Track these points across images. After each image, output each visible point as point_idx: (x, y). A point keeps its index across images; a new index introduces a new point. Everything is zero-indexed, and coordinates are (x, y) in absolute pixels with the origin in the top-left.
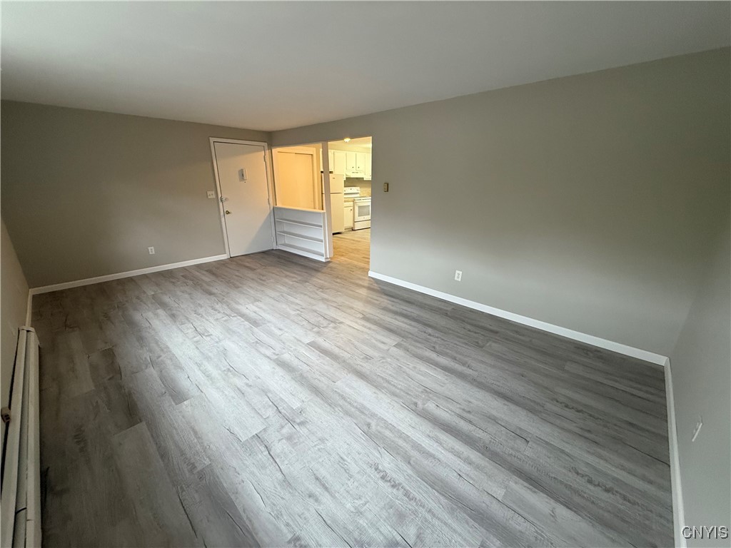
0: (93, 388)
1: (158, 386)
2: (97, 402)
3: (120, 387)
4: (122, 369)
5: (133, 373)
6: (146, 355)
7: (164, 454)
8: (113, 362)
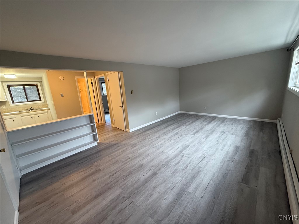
0: (260, 167)
1: (239, 153)
2: (261, 161)
3: (251, 161)
4: (245, 166)
5: (243, 162)
6: (232, 165)
7: (251, 142)
8: (247, 173)
